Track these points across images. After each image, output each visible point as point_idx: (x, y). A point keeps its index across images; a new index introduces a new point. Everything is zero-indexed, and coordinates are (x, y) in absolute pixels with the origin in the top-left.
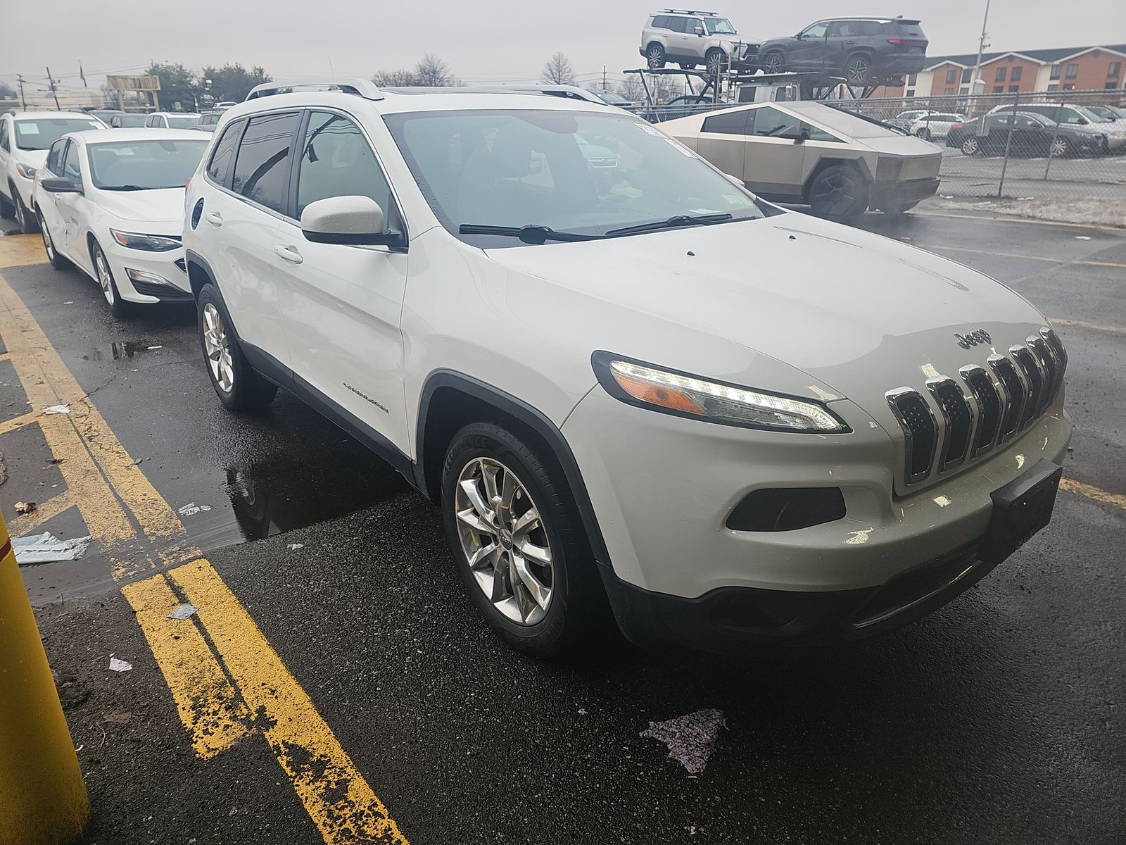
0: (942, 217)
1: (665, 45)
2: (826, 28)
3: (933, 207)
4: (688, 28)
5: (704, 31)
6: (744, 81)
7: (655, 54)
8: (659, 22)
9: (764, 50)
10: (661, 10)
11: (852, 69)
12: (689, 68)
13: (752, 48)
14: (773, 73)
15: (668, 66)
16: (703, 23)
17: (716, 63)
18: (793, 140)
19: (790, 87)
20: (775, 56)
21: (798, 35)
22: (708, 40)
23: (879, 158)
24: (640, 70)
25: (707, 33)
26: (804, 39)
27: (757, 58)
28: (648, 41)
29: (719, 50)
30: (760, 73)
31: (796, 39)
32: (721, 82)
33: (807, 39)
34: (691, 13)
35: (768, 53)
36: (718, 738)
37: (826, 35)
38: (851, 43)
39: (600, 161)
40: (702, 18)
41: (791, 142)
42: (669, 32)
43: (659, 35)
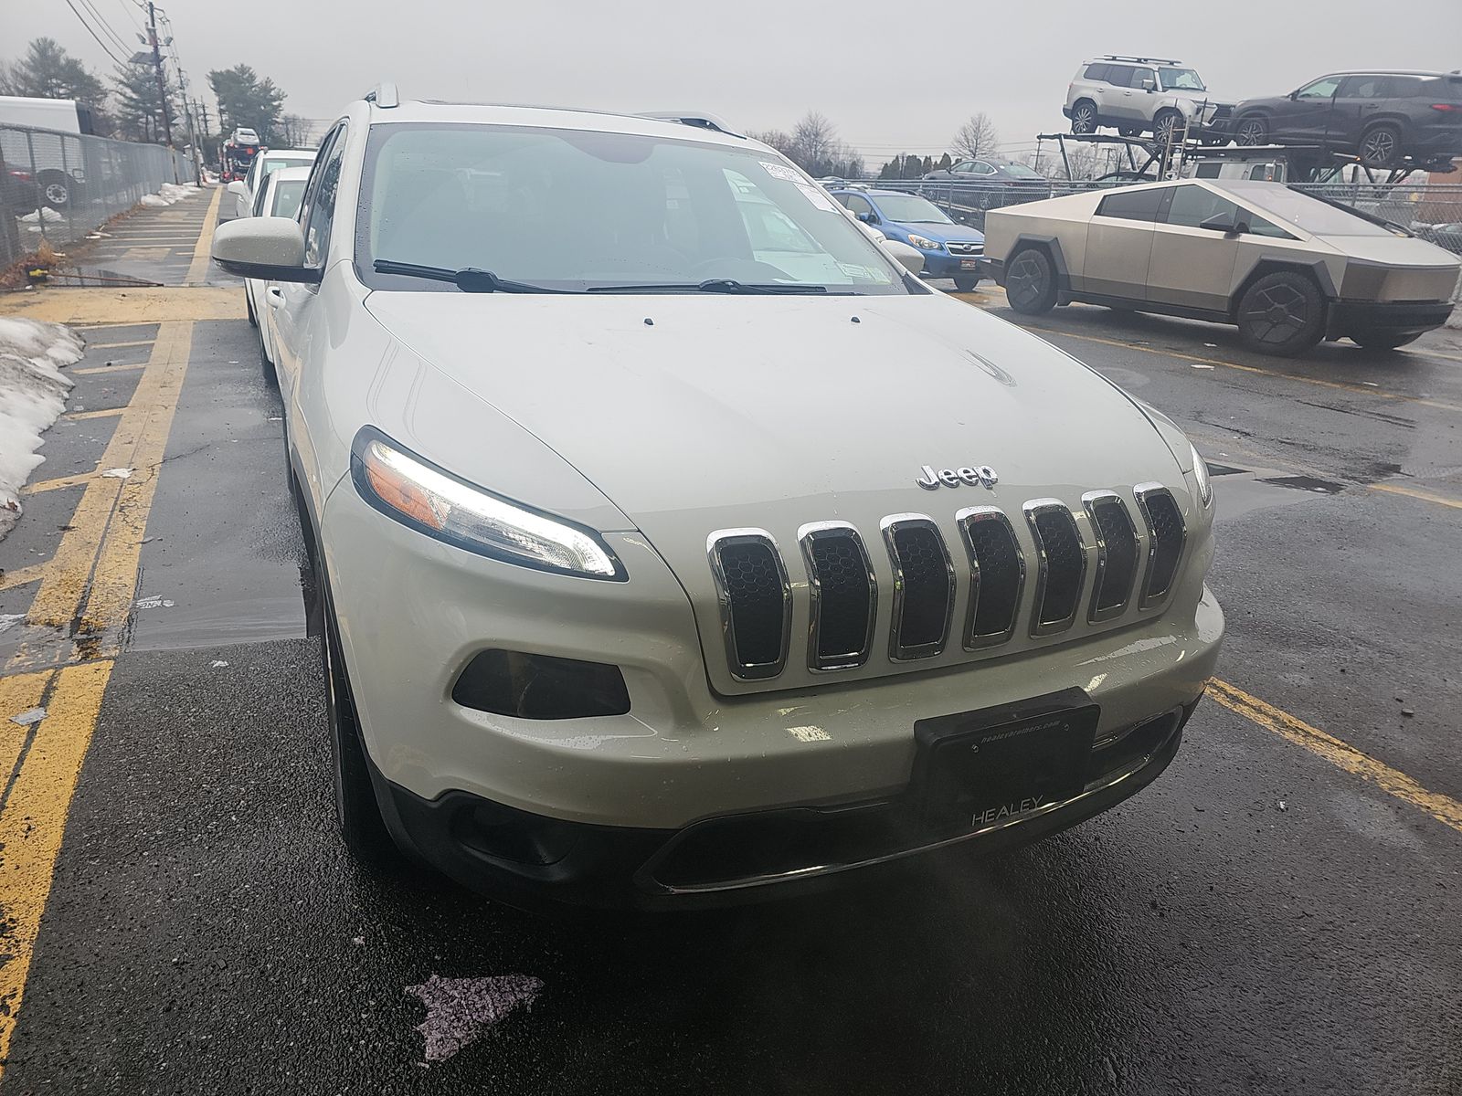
0: (1453, 360)
1: (1099, 103)
2: (1336, 86)
3: (1447, 346)
4: (1134, 81)
5: (1156, 85)
6: (1208, 154)
7: (1083, 116)
8: (1094, 72)
9: (1240, 113)
10: (1098, 56)
11: (1370, 144)
12: (1131, 135)
13: (1223, 110)
14: (1250, 145)
15: (1102, 131)
16: (1157, 74)
17: (1168, 131)
18: (1224, 233)
19: (1272, 165)
20: (1253, 121)
21: (1292, 94)
22: (1162, 97)
23: (1348, 264)
24: (1060, 135)
25: (1160, 88)
26: (1301, 99)
27: (1229, 124)
28: (1076, 97)
29: (1175, 111)
30: (1232, 145)
31: (1289, 99)
32: (1172, 156)
33: (1306, 100)
34: (1139, 61)
35: (1247, 116)
36: (505, 1019)
37: (1335, 95)
38: (1372, 106)
39: (960, 247)
40: (1156, 68)
41: (1220, 235)
42: (1106, 86)
43: (1092, 89)
